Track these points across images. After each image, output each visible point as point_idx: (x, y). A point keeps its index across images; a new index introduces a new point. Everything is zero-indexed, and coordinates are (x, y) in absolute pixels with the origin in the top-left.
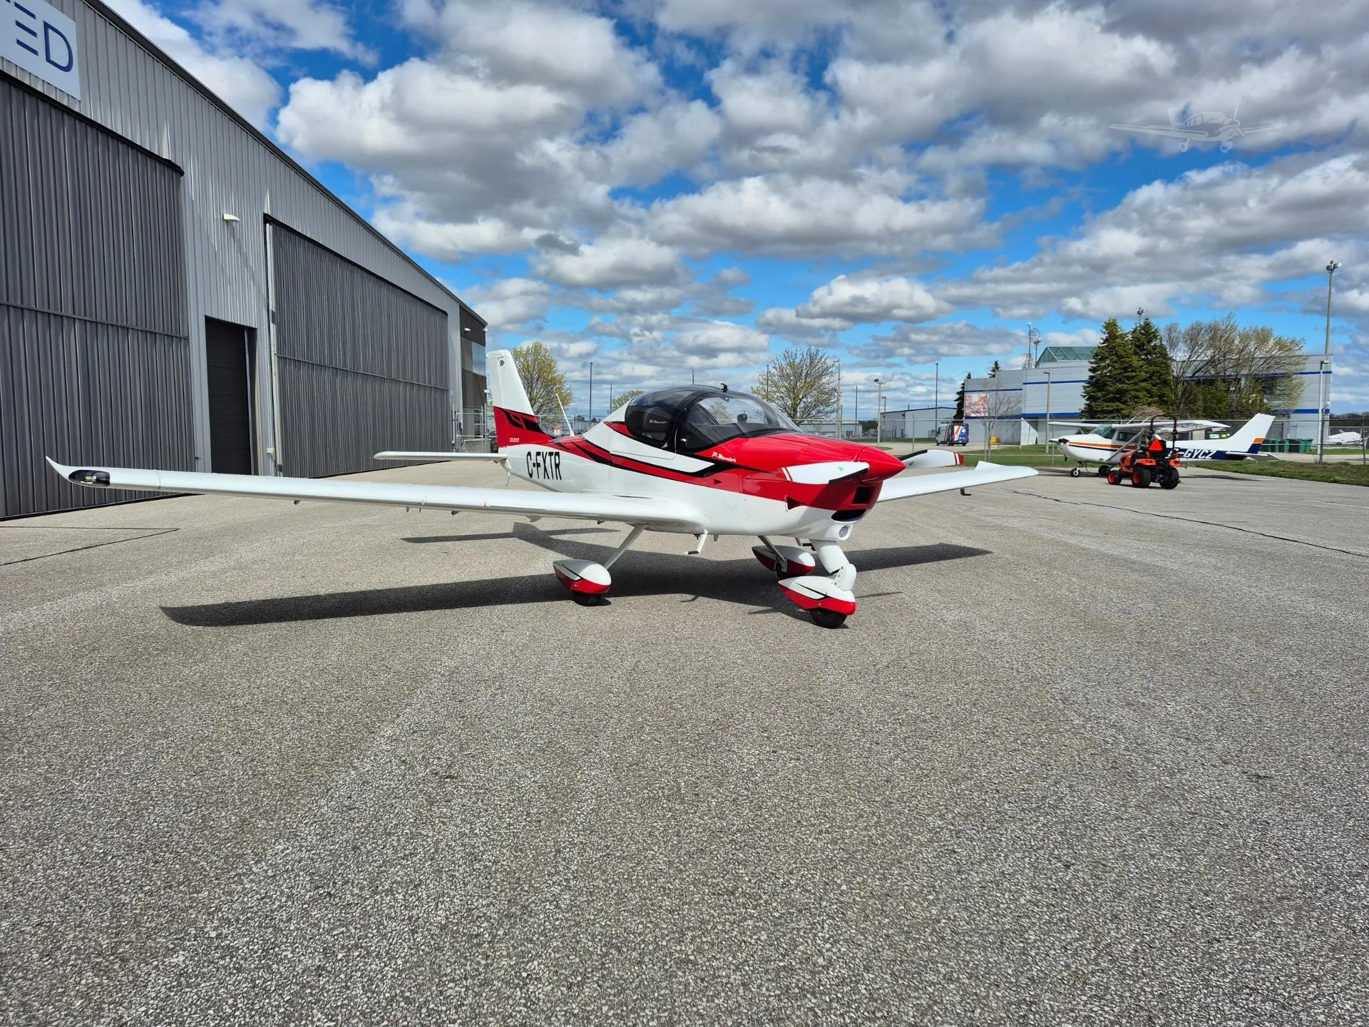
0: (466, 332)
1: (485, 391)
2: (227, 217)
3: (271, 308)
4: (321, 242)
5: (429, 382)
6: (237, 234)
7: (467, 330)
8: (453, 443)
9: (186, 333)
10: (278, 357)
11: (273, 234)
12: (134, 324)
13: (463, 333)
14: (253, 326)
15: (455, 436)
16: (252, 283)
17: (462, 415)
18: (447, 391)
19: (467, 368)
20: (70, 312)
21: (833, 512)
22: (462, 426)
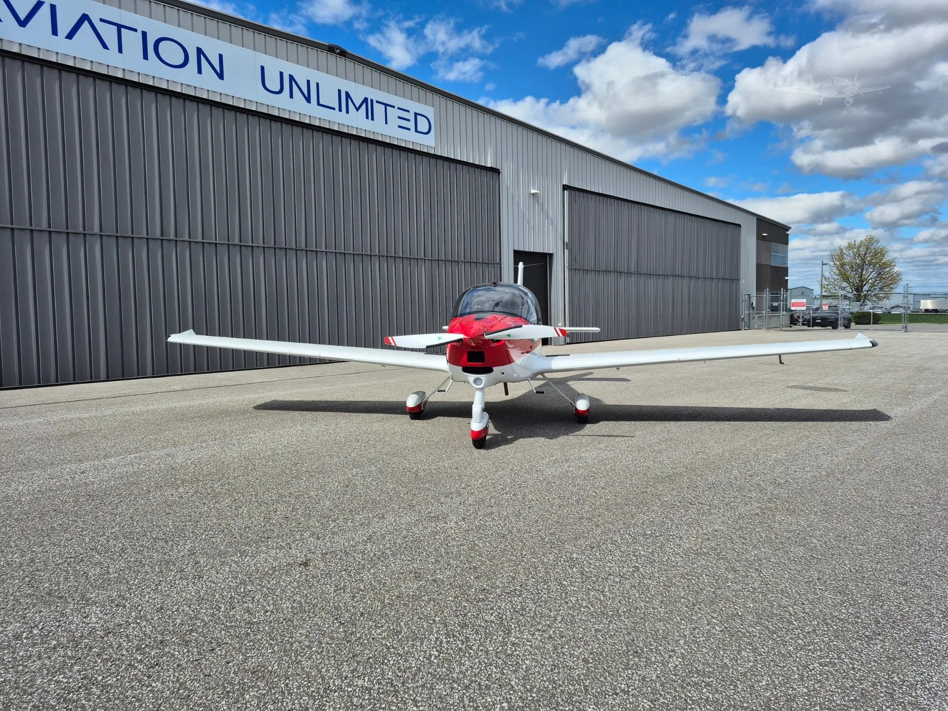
0: (764, 236)
1: (786, 278)
2: (533, 191)
4: (612, 195)
5: (717, 275)
6: (541, 200)
7: (764, 234)
8: (742, 317)
9: (498, 261)
10: (569, 269)
11: (570, 196)
12: (462, 259)
13: (760, 238)
14: (551, 252)
15: (744, 313)
16: (551, 227)
17: (755, 298)
18: (738, 280)
19: (763, 262)
20: (422, 256)
21: (461, 368)
22: (754, 305)
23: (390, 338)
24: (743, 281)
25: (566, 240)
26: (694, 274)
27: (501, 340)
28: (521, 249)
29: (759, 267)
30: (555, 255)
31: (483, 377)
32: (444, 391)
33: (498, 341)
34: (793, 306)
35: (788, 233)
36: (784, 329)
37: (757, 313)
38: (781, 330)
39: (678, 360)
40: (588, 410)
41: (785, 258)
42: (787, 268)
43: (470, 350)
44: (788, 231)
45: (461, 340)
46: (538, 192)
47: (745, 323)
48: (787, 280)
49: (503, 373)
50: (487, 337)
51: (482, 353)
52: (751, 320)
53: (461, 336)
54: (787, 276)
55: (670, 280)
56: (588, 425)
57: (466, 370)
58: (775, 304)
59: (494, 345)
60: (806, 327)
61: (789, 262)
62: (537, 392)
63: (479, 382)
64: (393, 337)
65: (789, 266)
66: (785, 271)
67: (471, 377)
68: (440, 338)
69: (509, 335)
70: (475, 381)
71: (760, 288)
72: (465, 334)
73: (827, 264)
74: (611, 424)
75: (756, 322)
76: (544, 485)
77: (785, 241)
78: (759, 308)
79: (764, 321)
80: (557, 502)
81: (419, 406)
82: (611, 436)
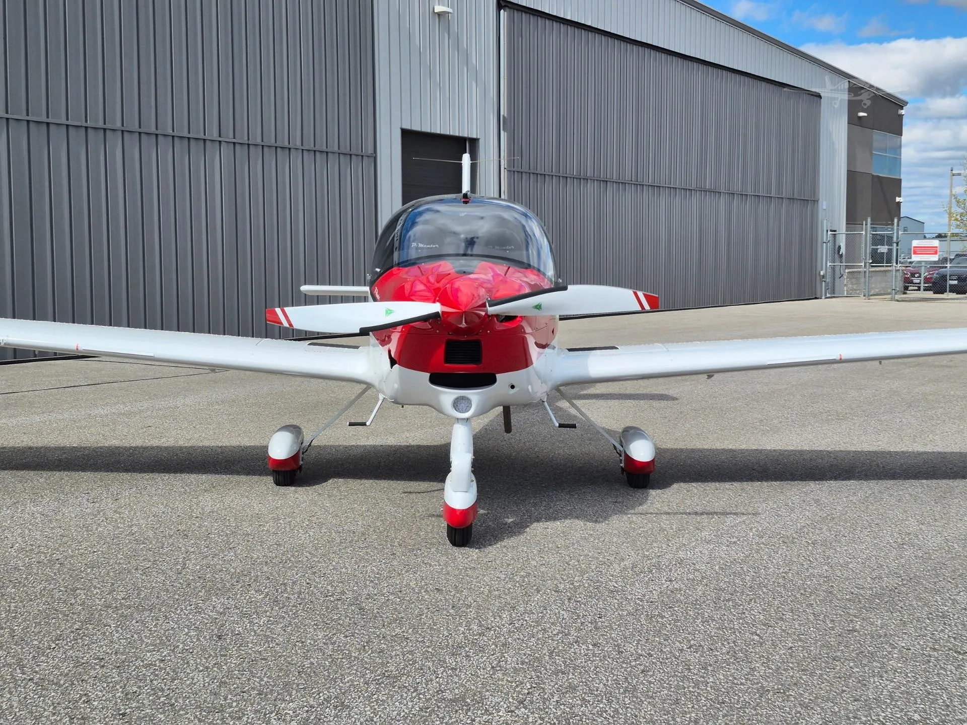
0: (860, 118)
1: (898, 199)
2: (438, 9)
3: (502, 113)
4: (589, 24)
5: (779, 190)
6: (454, 28)
7: (861, 114)
8: (822, 273)
9: (371, 151)
10: (509, 171)
11: (511, 21)
12: (298, 143)
13: (854, 121)
14: (475, 137)
15: (825, 264)
16: (474, 85)
17: (844, 235)
18: (815, 202)
19: (859, 169)
20: (215, 136)
21: (428, 375)
22: (843, 251)
23: (278, 310)
24: (823, 204)
25: (503, 112)
26: (737, 187)
27: (515, 317)
28: (416, 127)
29: (852, 176)
30: (481, 142)
31: (475, 395)
32: (364, 424)
33: (509, 318)
34: (915, 253)
35: (903, 112)
36: (897, 297)
37: (847, 267)
38: (892, 300)
39: (838, 358)
40: (653, 461)
41: (896, 161)
42: (900, 181)
43: (451, 337)
44: (902, 108)
45: (435, 316)
46: (449, 10)
47: (827, 285)
48: (899, 203)
49: (513, 387)
50: (492, 310)
51: (477, 343)
52: (837, 280)
53: (435, 308)
54: (900, 196)
55: (695, 199)
56: (653, 492)
57: (438, 379)
58: (883, 249)
59: (500, 326)
60: (930, 294)
61: (903, 169)
62: (561, 426)
63: (462, 405)
64: (286, 309)
65: (902, 177)
66: (896, 185)
67: (447, 396)
68: (389, 312)
69: (538, 307)
70: (458, 404)
71: (852, 219)
72: (443, 304)
73: (959, 174)
74: (696, 488)
75: (845, 283)
76: (643, 622)
77: (896, 128)
78: (852, 256)
79: (862, 280)
80: (693, 658)
81: (294, 458)
82: (711, 513)
